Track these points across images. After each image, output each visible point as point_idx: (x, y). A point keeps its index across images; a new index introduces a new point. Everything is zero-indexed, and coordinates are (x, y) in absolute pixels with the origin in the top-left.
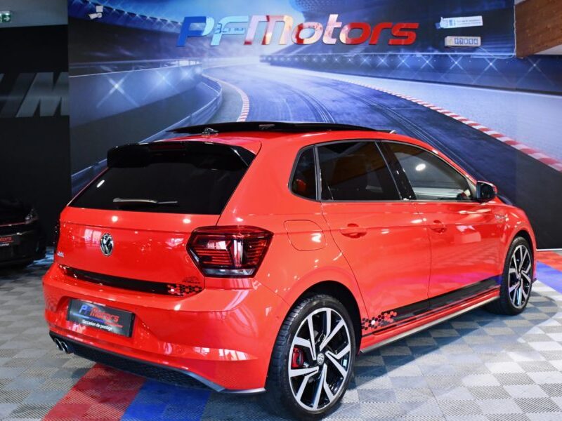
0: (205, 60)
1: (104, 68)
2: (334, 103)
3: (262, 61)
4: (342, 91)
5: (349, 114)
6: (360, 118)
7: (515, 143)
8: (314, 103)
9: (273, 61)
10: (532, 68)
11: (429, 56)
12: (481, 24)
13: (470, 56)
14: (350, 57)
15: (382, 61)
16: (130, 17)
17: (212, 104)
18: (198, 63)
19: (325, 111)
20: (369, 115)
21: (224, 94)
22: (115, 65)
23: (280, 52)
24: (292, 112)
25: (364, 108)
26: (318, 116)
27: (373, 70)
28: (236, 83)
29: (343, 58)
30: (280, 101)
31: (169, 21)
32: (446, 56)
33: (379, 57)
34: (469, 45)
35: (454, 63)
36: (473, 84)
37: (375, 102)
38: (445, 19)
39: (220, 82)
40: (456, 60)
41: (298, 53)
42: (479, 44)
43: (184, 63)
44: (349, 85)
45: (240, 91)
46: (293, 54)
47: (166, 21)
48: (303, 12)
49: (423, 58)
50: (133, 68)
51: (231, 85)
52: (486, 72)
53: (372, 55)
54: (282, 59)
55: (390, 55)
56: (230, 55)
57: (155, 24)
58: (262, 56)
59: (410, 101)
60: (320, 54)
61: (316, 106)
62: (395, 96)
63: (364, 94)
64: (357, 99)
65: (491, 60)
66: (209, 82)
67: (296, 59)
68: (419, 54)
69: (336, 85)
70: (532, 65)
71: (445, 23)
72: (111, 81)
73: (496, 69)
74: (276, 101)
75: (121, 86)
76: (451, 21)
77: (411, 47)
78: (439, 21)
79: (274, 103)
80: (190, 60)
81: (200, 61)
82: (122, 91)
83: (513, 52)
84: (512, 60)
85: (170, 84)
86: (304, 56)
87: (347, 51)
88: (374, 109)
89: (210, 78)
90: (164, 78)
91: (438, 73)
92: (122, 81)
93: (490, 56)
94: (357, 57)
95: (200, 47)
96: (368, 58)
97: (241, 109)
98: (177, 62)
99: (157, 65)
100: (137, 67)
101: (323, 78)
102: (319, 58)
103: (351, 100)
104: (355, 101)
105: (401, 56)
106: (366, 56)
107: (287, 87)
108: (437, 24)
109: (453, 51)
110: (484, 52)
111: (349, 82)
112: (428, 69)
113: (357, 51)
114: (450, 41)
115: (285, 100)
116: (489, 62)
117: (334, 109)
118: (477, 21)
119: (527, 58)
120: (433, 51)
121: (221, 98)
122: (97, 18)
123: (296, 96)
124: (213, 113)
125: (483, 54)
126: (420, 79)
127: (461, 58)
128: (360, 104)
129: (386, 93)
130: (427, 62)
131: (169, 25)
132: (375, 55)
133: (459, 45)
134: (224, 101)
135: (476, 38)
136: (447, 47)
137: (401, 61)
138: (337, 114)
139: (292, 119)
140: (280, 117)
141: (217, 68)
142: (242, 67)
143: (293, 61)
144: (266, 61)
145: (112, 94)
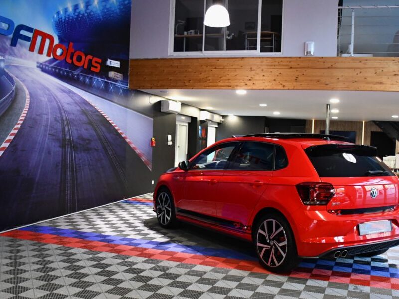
0: (7, 56)
2: (68, 106)
3: (38, 67)
4: (72, 97)
5: (73, 114)
7: (126, 138)
8: (60, 104)
9: (43, 68)
11: (103, 81)
12: (119, 67)
14: (75, 75)
15: (88, 81)
17: (8, 97)
18: (2, 58)
19: (64, 111)
20: (81, 116)
21: (17, 89)
23: (46, 62)
24: (50, 109)
25: (80, 111)
26: (61, 114)
27: (84, 85)
28: (24, 81)
29: (73, 74)
30: (45, 99)
33: (86, 78)
35: (110, 87)
37: (84, 107)
38: (109, 60)
39: (15, 78)
41: (55, 65)
42: (121, 79)
45: (25, 88)
46: (52, 65)
48: (58, 36)
49: (101, 82)
51: (21, 82)
53: (84, 76)
54: (47, 68)
56: (21, 57)
58: (37, 63)
59: (96, 109)
60: (64, 68)
61: (61, 106)
63: (80, 101)
64: (77, 103)
66: (8, 76)
69: (69, 92)
70: (132, 94)
71: (109, 62)
74: (43, 99)
76: (111, 62)
78: (107, 60)
79: (41, 101)
81: (4, 57)
83: (128, 85)
86: (57, 68)
87: (75, 70)
88: (83, 112)
89: (9, 73)
91: (105, 93)
93: (121, 86)
94: (78, 75)
95: (5, 45)
96: (82, 77)
97: (25, 103)
101: (64, 86)
102: (63, 72)
103: (75, 105)
105: (94, 78)
106: (82, 75)
107: (48, 89)
108: (106, 62)
109: (111, 80)
111: (75, 91)
113: (79, 71)
115: (47, 100)
116: (120, 89)
117: (68, 110)
118: (118, 64)
120: (104, 79)
121: (15, 92)
123: (53, 97)
124: (10, 104)
125: (119, 84)
126: (100, 95)
128: (78, 108)
130: (102, 85)
133: (115, 77)
134: (16, 95)
135: (121, 75)
137: (94, 82)
138: (69, 113)
139: (50, 114)
140: (45, 112)
141: (13, 66)
142: (28, 69)
143: (52, 70)
144: (40, 67)
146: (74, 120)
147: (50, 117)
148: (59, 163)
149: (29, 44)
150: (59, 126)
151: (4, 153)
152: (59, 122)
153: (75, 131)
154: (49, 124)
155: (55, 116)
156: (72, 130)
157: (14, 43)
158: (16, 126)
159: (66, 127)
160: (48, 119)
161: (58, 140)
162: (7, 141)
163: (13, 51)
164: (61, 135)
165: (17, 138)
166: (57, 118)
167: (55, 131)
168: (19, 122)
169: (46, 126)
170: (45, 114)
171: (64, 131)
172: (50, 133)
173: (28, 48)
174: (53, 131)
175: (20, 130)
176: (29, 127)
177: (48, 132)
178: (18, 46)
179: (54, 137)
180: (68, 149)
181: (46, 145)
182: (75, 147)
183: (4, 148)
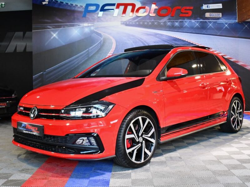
0: (96, 23)
1: (49, 27)
2: (155, 43)
3: (121, 24)
7: (238, 62)
9: (127, 24)
10: (245, 27)
11: (198, 22)
12: (221, 7)
13: (216, 22)
14: (162, 22)
15: (177, 24)
16: (61, 4)
17: (98, 44)
18: (92, 25)
21: (104, 39)
22: (53, 25)
23: (130, 19)
27: (172, 28)
28: (110, 34)
29: (159, 22)
30: (130, 42)
31: (79, 6)
32: (206, 22)
33: (175, 22)
34: (216, 17)
35: (209, 25)
36: (218, 34)
37: (174, 43)
38: (205, 5)
39: (102, 34)
40: (210, 24)
41: (138, 20)
42: (221, 16)
43: (86, 24)
44: (162, 35)
45: (111, 38)
46: (136, 20)
47: (77, 5)
48: (140, 2)
49: (195, 23)
50: (62, 27)
51: (107, 35)
52: (224, 29)
53: (172, 21)
54: (131, 23)
55: (180, 22)
56: (107, 21)
57: (72, 7)
58: (121, 22)
59: (190, 42)
60: (148, 21)
62: (183, 40)
63: (169, 39)
64: (165, 41)
65: (226, 24)
67: (137, 23)
68: (193, 21)
69: (156, 35)
70: (245, 26)
71: (205, 7)
72: (52, 33)
73: (229, 28)
74: (128, 42)
75: (56, 35)
76: (208, 6)
77: (189, 18)
78: (202, 6)
80: (88, 23)
82: (57, 37)
83: (236, 20)
84: (236, 24)
85: (79, 34)
86: (141, 22)
87: (161, 20)
89: (98, 32)
90: (76, 32)
91: (202, 30)
92: (57, 33)
93: (226, 22)
94: (165, 22)
95: (93, 18)
97: (112, 45)
98: (82, 24)
99: (73, 26)
100: (64, 26)
101: (149, 32)
102: (148, 22)
105: (185, 22)
106: (170, 21)
107: (133, 36)
108: (201, 7)
109: (209, 20)
110: (223, 20)
111: (162, 33)
112: (197, 28)
113: (165, 19)
114: (207, 15)
115: (132, 42)
116: (225, 24)
118: (220, 6)
119: (243, 23)
120: (200, 20)
121: (103, 41)
122: (45, 4)
123: (137, 40)
124: (99, 48)
125: (223, 21)
126: (194, 32)
127: (213, 23)
129: (179, 39)
130: (197, 24)
131: (79, 7)
132: (173, 21)
133: (212, 17)
134: (104, 42)
135: (219, 13)
136: (206, 18)
137: (185, 24)
141: (101, 27)
142: (113, 27)
144: (123, 24)
145: (52, 39)
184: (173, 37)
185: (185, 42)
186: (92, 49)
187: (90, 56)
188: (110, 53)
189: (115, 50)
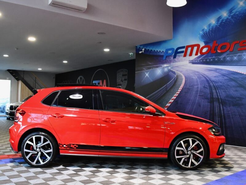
0: (171, 64)
1: (144, 69)
2: (215, 78)
3: (189, 63)
4: (218, 72)
5: (221, 82)
6: (226, 84)
8: (207, 78)
9: (193, 62)
14: (221, 58)
15: (235, 58)
16: (151, 51)
17: (173, 80)
18: (169, 65)
19: (212, 81)
20: (229, 82)
21: (177, 76)
22: (147, 68)
23: (195, 58)
24: (200, 82)
25: (227, 79)
26: (209, 83)
27: (231, 63)
28: (181, 72)
29: (219, 58)
30: (195, 78)
31: (161, 51)
37: (232, 76)
39: (176, 72)
41: (202, 58)
43: (165, 65)
44: (221, 70)
45: (182, 75)
46: (200, 59)
48: (204, 42)
51: (179, 73)
54: (196, 61)
55: (239, 55)
56: (179, 61)
58: (189, 61)
61: (208, 79)
62: (241, 73)
63: (227, 73)
64: (224, 75)
66: (172, 72)
67: (201, 61)
69: (216, 70)
72: (146, 73)
74: (194, 78)
75: (148, 75)
80: (167, 64)
82: (148, 76)
85: (161, 73)
86: (204, 59)
87: (221, 56)
88: (231, 80)
89: (173, 70)
90: (159, 71)
92: (148, 73)
95: (170, 59)
96: (229, 57)
97: (182, 81)
98: (163, 65)
99: (157, 67)
100: (152, 68)
101: (210, 68)
102: (210, 59)
103: (222, 76)
104: (223, 76)
105: (244, 55)
107: (198, 72)
111: (221, 68)
113: (225, 55)
115: (197, 77)
117: (215, 80)
122: (142, 53)
123: (201, 76)
124: (173, 84)
128: (226, 78)
129: (237, 72)
131: (162, 53)
132: (232, 56)
134: (177, 79)
137: (244, 57)
138: (216, 82)
139: (199, 85)
140: (195, 84)
141: (175, 66)
142: (183, 65)
143: (200, 61)
144: (191, 62)
145: (146, 78)
146: (221, 86)
147: (199, 86)
148: (208, 111)
149: (183, 54)
150: (208, 91)
151: (170, 105)
152: (208, 89)
153: (223, 93)
154: (199, 90)
155: (203, 85)
156: (220, 92)
157: (175, 57)
158: (177, 93)
159: (214, 91)
160: (198, 87)
161: (207, 98)
162: (173, 99)
163: (175, 60)
164: (209, 96)
165: (177, 98)
166: (206, 86)
167: (204, 93)
168: (179, 91)
169: (197, 91)
170: (196, 85)
171: (212, 93)
172: (200, 94)
173: (183, 56)
174: (202, 94)
175: (179, 94)
176: (185, 92)
177: (198, 95)
178: (177, 57)
179: (203, 97)
180: (216, 104)
181: (197, 101)
182: (223, 102)
183: (167, 106)
184: (232, 71)
185: (243, 75)
186: (169, 84)
187: (168, 89)
188: (180, 87)
189: (184, 85)
